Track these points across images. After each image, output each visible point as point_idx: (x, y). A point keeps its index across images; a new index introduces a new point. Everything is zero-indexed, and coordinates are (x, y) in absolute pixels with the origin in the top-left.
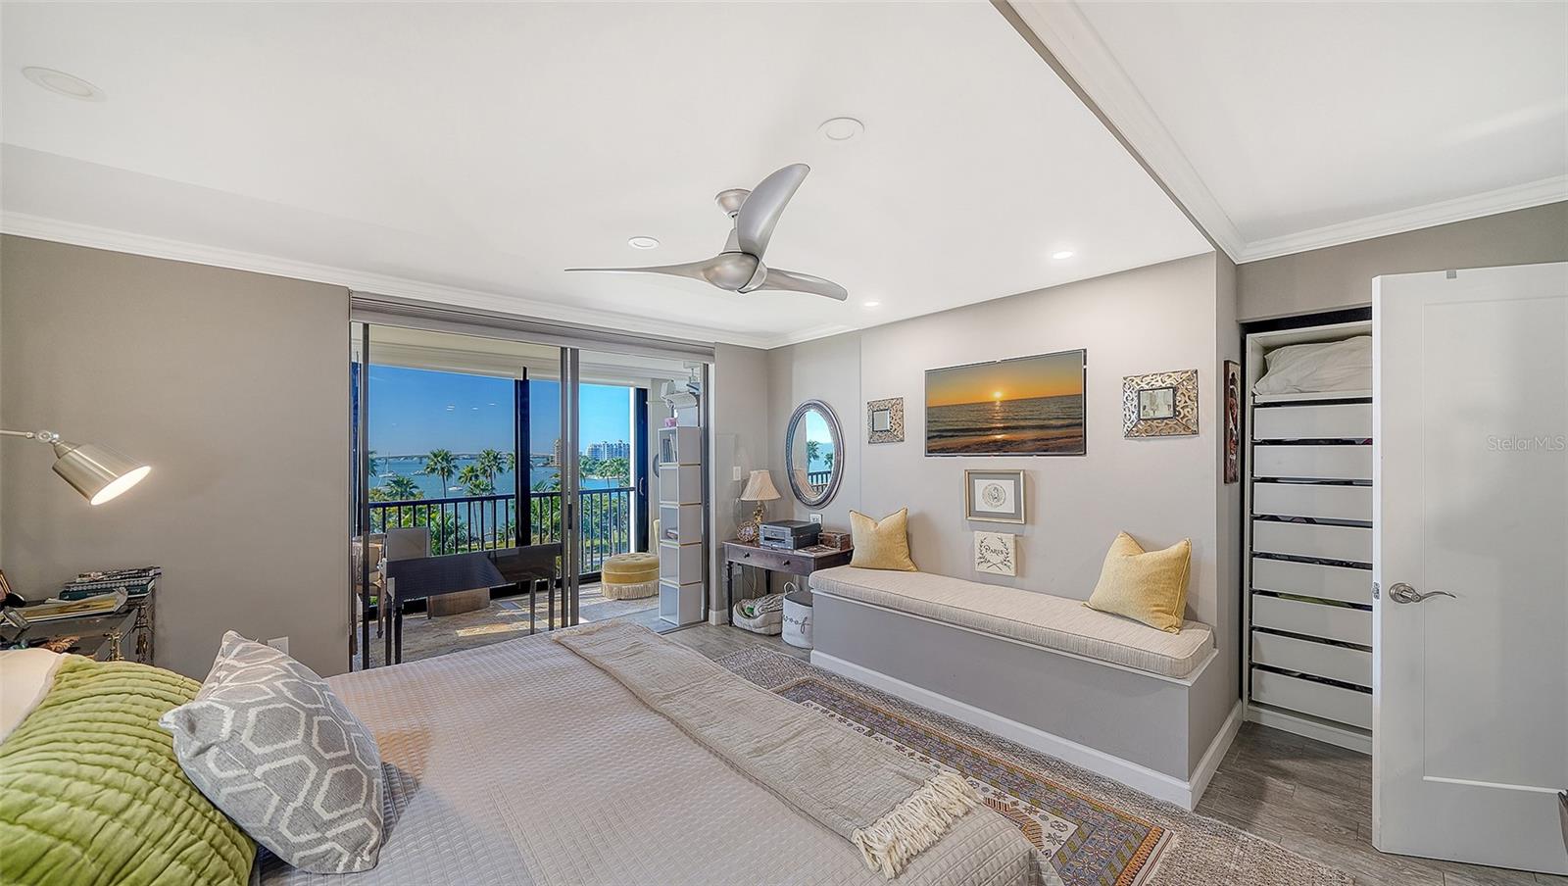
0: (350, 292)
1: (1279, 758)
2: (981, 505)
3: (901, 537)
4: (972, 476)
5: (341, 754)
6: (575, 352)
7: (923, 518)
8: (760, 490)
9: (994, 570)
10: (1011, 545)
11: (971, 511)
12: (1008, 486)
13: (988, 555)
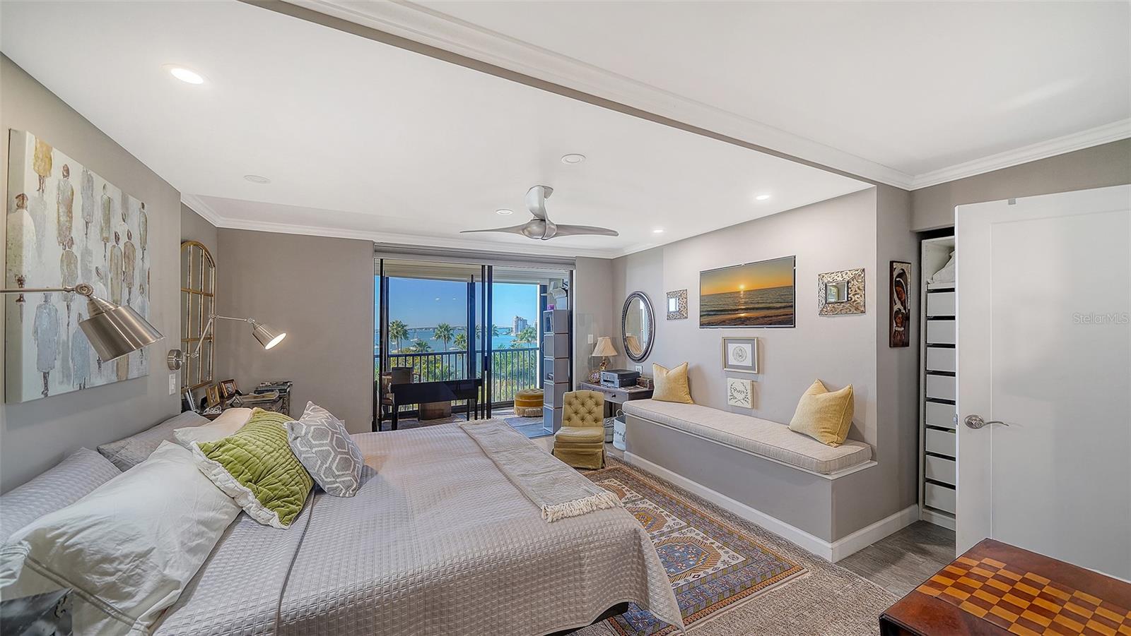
0: (374, 243)
1: (928, 544)
2: (732, 361)
3: (683, 381)
4: (726, 341)
5: (344, 450)
6: (490, 268)
7: (698, 369)
8: (604, 349)
9: (739, 404)
10: (749, 387)
11: (726, 365)
12: (747, 348)
13: (735, 394)
